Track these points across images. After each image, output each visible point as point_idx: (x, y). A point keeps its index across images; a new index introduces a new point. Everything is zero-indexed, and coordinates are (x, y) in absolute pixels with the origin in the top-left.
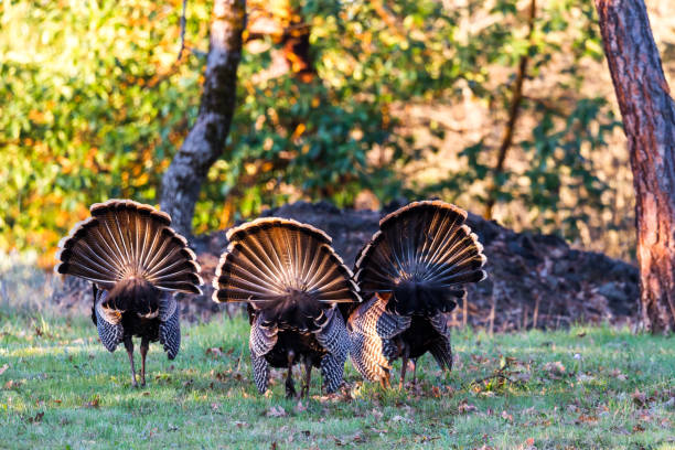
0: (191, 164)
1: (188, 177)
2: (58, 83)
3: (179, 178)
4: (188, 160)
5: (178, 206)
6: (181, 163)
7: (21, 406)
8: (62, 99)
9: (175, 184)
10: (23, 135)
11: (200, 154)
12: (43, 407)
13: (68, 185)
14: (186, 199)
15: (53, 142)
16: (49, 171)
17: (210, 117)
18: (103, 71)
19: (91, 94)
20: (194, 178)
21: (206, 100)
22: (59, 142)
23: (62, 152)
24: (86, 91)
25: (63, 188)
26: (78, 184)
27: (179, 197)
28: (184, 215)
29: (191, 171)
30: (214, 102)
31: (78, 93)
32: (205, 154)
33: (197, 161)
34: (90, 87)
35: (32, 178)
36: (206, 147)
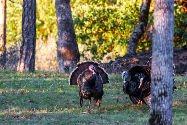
0: (136, 35)
1: (136, 38)
2: (121, 14)
3: (133, 39)
4: (135, 34)
5: (133, 46)
6: (134, 35)
7: (61, 91)
8: (122, 18)
9: (132, 40)
10: (111, 28)
11: (139, 32)
12: (66, 92)
13: (123, 42)
14: (135, 44)
15: (120, 30)
16: (118, 38)
17: (142, 23)
18: (133, 11)
19: (130, 17)
20: (137, 39)
21: (141, 19)
22: (121, 30)
23: (122, 33)
24: (128, 16)
25: (122, 43)
26: (126, 41)
27: (133, 43)
28: (134, 48)
29: (136, 37)
30: (143, 19)
31: (127, 17)
32: (140, 33)
33: (138, 34)
34: (130, 15)
35: (114, 40)
36: (140, 31)
